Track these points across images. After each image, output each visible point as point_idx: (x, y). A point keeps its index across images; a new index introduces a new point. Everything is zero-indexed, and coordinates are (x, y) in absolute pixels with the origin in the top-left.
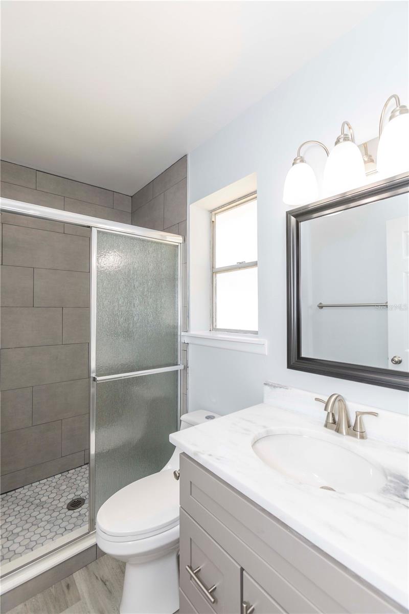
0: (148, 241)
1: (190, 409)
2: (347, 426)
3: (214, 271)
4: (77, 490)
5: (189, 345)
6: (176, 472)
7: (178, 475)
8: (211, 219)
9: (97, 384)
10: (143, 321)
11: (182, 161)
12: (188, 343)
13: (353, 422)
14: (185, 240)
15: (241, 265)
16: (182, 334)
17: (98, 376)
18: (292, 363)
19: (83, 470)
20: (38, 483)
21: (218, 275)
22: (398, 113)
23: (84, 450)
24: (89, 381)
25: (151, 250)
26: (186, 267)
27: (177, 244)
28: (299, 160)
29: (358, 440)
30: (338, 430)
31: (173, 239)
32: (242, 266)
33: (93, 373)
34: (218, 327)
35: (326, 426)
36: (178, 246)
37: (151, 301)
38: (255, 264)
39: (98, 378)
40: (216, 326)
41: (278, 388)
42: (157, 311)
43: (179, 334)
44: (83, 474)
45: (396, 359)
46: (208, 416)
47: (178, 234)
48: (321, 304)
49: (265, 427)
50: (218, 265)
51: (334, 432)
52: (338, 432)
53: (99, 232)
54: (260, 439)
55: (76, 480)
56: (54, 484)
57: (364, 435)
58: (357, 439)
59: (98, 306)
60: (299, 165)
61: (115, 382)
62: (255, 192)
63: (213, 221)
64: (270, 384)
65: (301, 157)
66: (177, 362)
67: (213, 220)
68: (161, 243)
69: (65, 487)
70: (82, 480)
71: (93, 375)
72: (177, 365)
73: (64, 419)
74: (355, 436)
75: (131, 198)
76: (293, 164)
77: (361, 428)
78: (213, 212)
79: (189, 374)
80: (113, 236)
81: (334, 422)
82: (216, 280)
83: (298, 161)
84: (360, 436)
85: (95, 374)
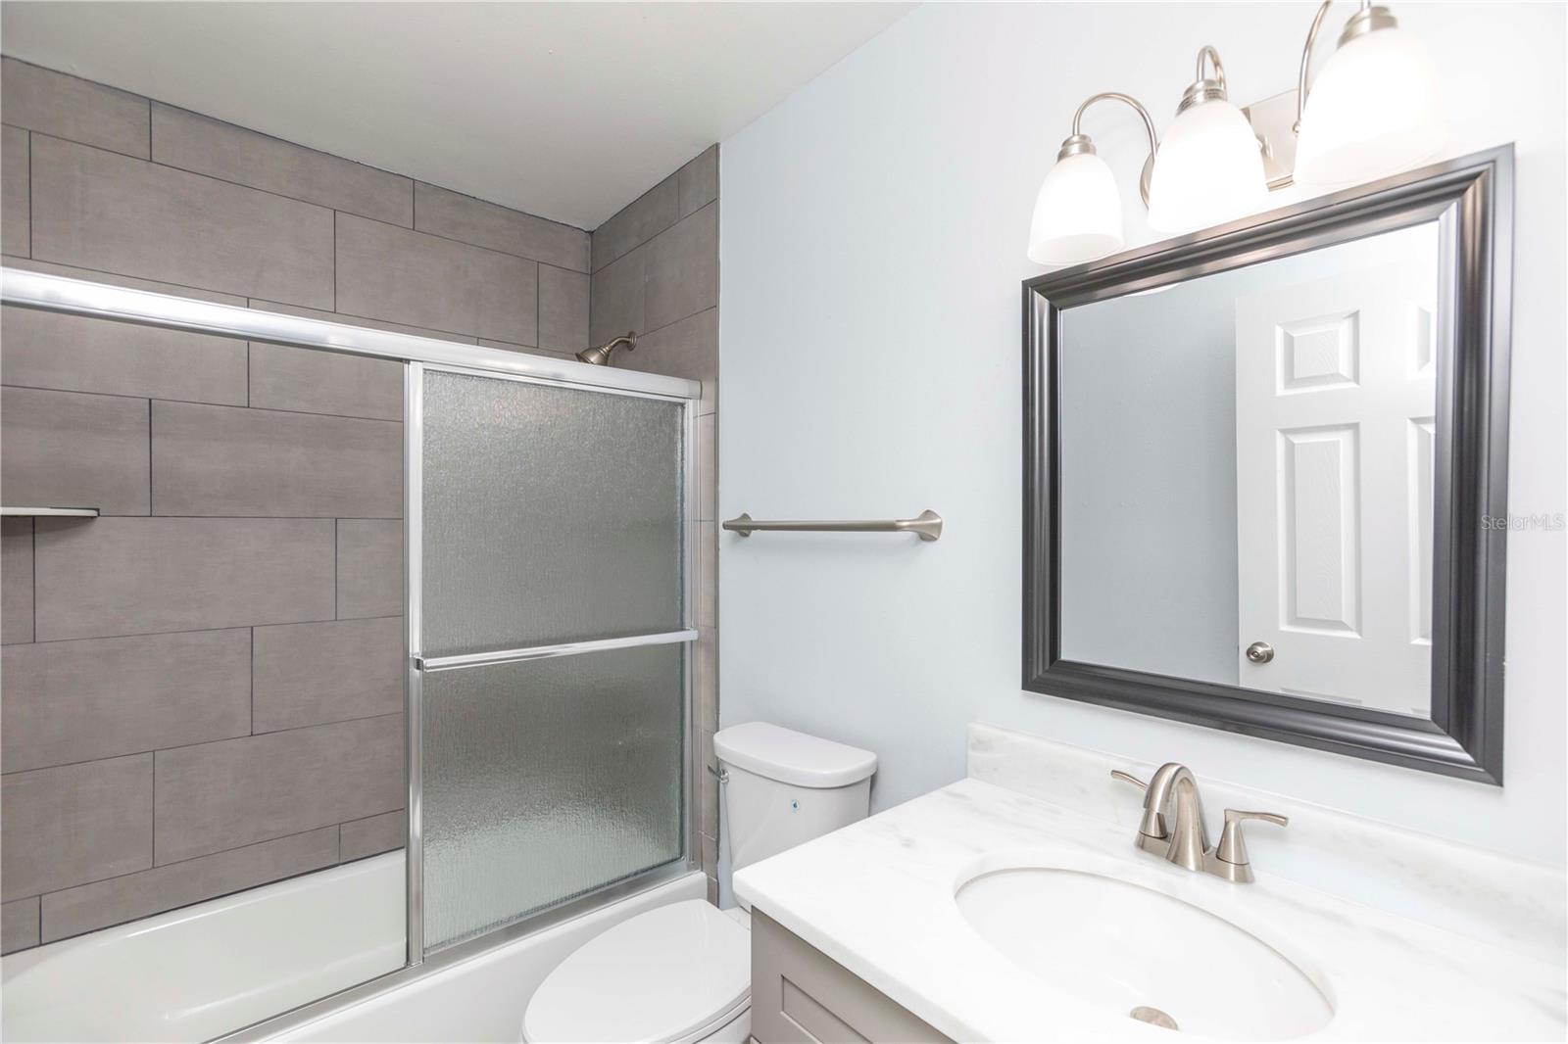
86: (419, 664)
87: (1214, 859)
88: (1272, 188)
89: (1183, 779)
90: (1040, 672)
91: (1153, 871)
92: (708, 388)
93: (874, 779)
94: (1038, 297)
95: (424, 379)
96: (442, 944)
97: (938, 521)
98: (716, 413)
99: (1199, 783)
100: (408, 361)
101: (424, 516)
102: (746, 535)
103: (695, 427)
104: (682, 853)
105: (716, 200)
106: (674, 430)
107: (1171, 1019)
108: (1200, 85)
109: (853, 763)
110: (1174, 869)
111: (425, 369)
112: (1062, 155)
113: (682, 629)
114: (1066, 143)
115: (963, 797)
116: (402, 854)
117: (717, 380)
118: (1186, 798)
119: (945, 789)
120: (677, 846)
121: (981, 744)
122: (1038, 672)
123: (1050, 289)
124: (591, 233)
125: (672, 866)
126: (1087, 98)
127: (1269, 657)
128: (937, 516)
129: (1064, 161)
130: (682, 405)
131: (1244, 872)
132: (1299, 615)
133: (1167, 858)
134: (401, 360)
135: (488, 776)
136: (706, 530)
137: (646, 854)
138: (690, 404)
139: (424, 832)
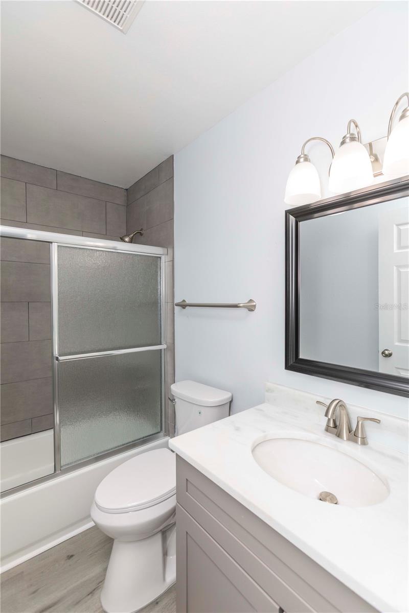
86: (57, 359)
87: (354, 435)
88: (375, 176)
89: (341, 405)
90: (292, 363)
91: (330, 440)
92: (170, 251)
93: (231, 402)
94: (291, 217)
95: (58, 249)
96: (68, 464)
97: (255, 304)
98: (173, 261)
99: (348, 406)
100: (51, 243)
101: (59, 302)
102: (184, 308)
103: (165, 266)
104: (161, 430)
105: (173, 177)
106: (157, 267)
107: (335, 496)
108: (348, 135)
109: (223, 397)
110: (339, 439)
111: (58, 246)
112: (297, 162)
113: (161, 344)
114: (299, 157)
115: (261, 410)
116: (52, 430)
117: (173, 248)
118: (343, 412)
119: (257, 407)
120: (159, 427)
121: (269, 390)
122: (291, 362)
123: (295, 214)
124: (127, 190)
125: (159, 434)
126: (307, 140)
127: (390, 355)
128: (254, 302)
129: (298, 164)
130: (160, 258)
131: (364, 441)
132: (402, 339)
133: (336, 435)
134: (49, 242)
135: (85, 401)
136: (170, 305)
137: (148, 430)
138: (163, 258)
139: (60, 423)
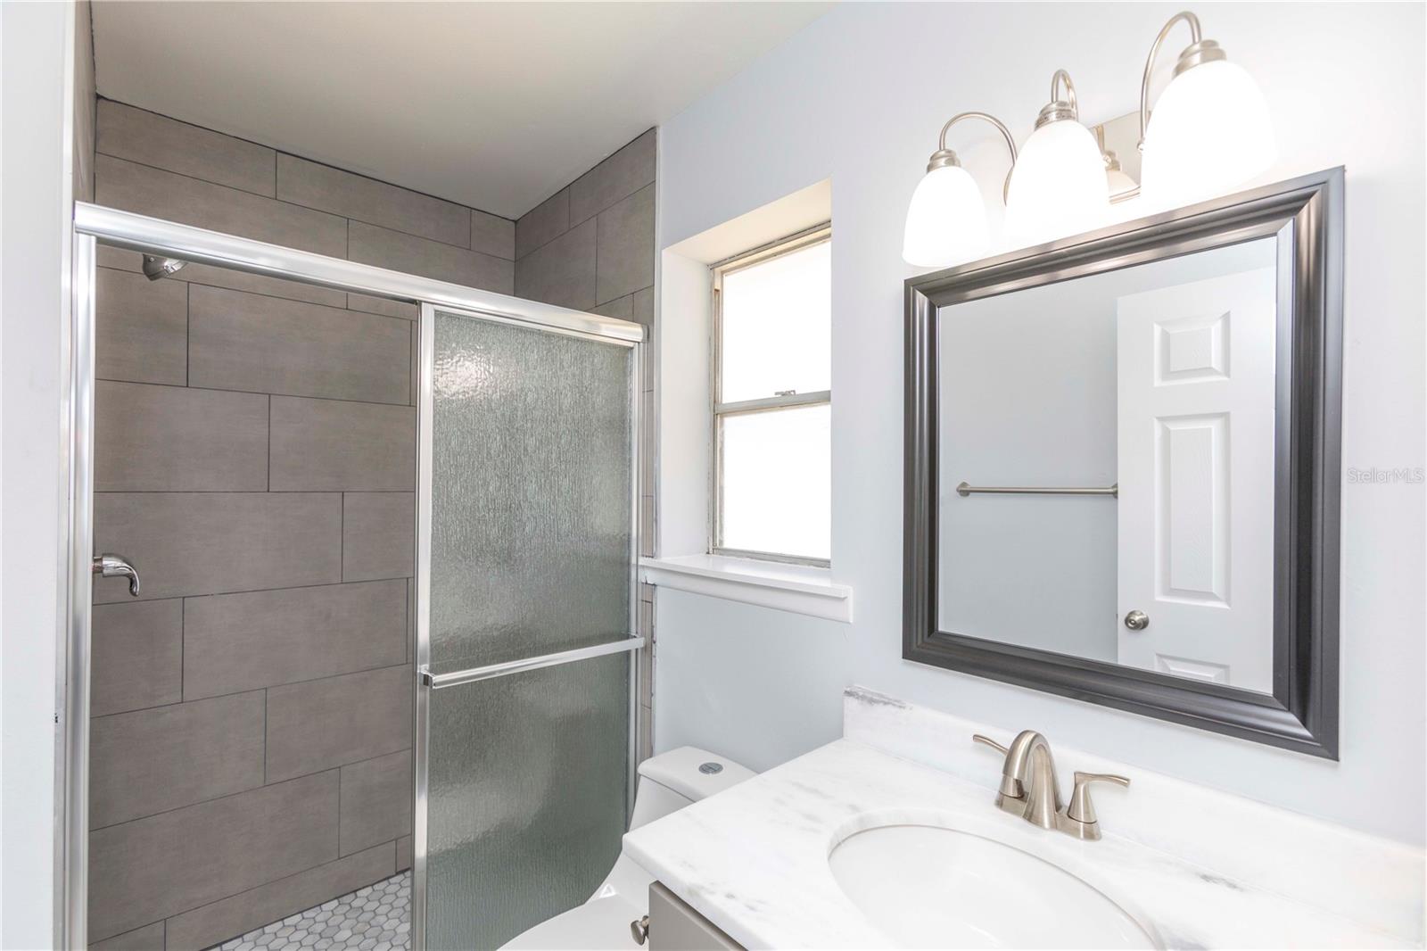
0: (561, 337)
1: (658, 746)
2: (1053, 807)
3: (717, 412)
4: (378, 941)
5: (658, 587)
6: (638, 924)
7: (642, 930)
8: (712, 284)
9: (433, 692)
10: (547, 532)
11: (646, 141)
12: (654, 585)
13: (1066, 799)
14: (648, 336)
15: (788, 399)
16: (640, 563)
17: (436, 673)
18: (915, 646)
19: (392, 889)
20: (279, 924)
21: (729, 421)
22: (1196, 58)
23: (396, 840)
24: (414, 683)
25: (567, 357)
26: (651, 401)
27: (631, 345)
28: (943, 160)
29: (1082, 843)
30: (1031, 817)
31: (621, 332)
32: (788, 401)
33: (423, 662)
34: (727, 545)
35: (1000, 804)
36: (632, 348)
37: (566, 483)
38: (823, 398)
39: (436, 678)
40: (721, 542)
41: (881, 704)
42: (581, 507)
43: (633, 561)
44: (391, 898)
45: (1137, 618)
46: (706, 765)
47: (633, 321)
48: (964, 484)
49: (854, 808)
50: (729, 396)
51: (1020, 820)
52: (1029, 820)
53: (438, 314)
54: (844, 841)
55: (376, 915)
56: (319, 927)
57: (1095, 831)
58: (1079, 841)
59: (436, 498)
60: (944, 172)
61: (479, 686)
62: (826, 224)
63: (717, 291)
64: (861, 694)
65: (949, 152)
66: (628, 630)
67: (717, 286)
68: (592, 342)
69: (349, 933)
70: (390, 915)
71: (423, 669)
72: (627, 636)
73: (344, 765)
74: (1074, 832)
75: (513, 223)
76: (930, 168)
77: (1087, 812)
78: (715, 268)
79: (658, 660)
80: (474, 324)
81: (1022, 795)
82: (723, 433)
83: (942, 162)
84: (1085, 831)
85: (427, 666)
